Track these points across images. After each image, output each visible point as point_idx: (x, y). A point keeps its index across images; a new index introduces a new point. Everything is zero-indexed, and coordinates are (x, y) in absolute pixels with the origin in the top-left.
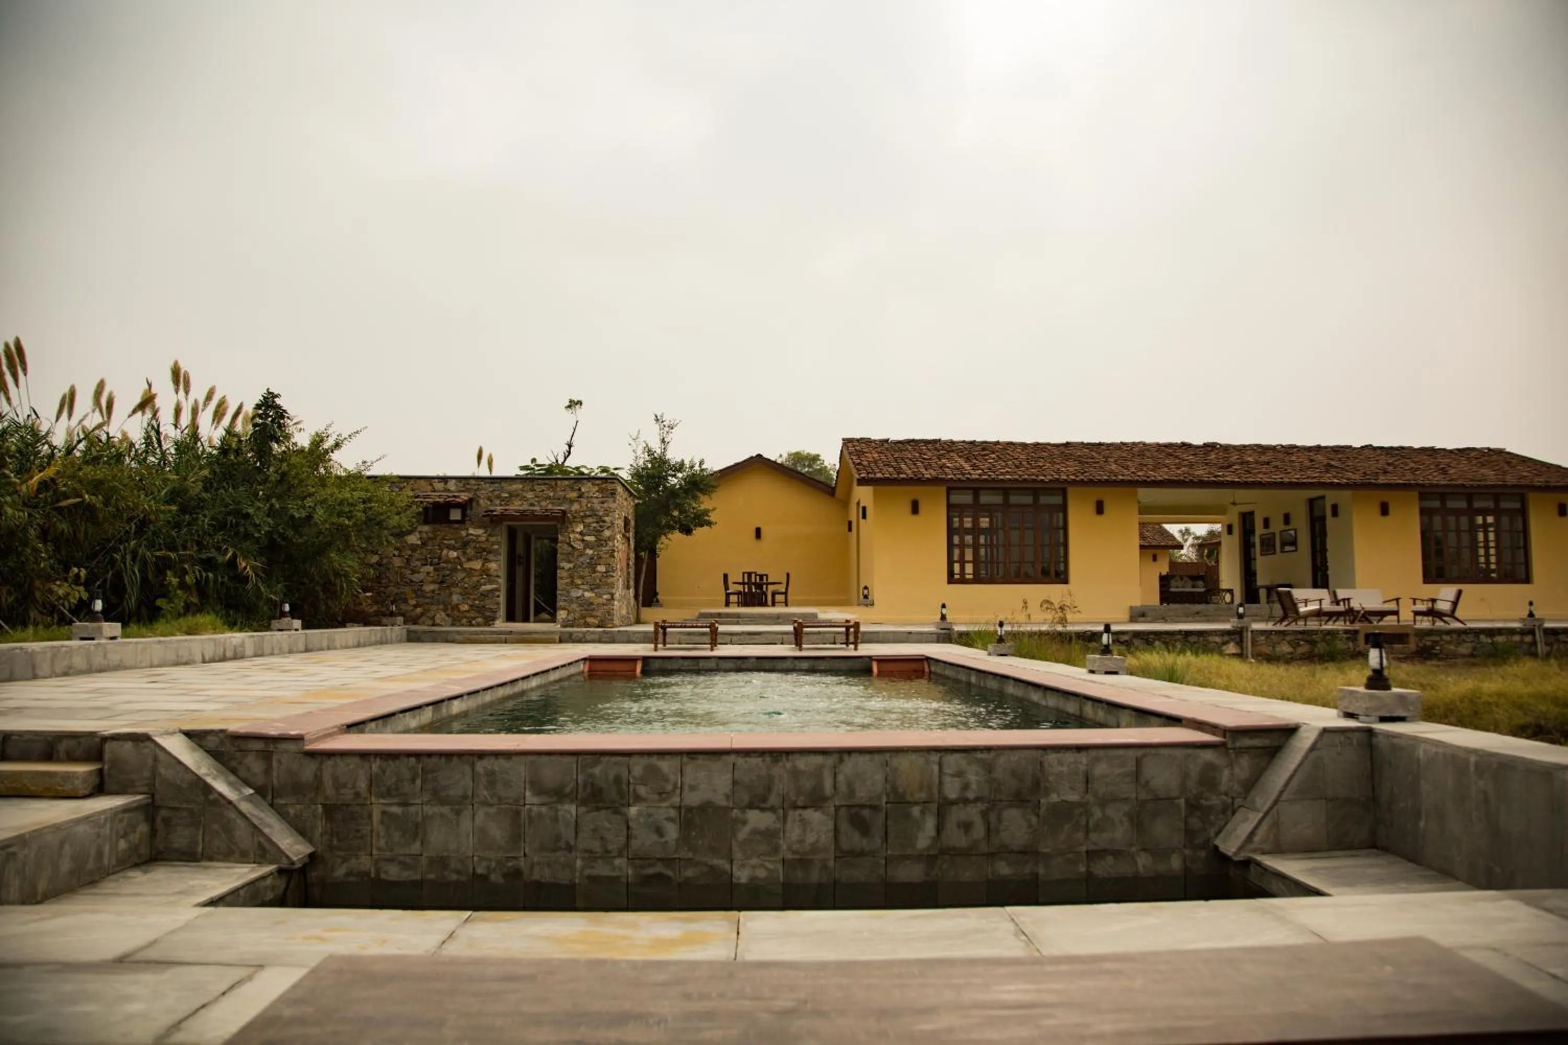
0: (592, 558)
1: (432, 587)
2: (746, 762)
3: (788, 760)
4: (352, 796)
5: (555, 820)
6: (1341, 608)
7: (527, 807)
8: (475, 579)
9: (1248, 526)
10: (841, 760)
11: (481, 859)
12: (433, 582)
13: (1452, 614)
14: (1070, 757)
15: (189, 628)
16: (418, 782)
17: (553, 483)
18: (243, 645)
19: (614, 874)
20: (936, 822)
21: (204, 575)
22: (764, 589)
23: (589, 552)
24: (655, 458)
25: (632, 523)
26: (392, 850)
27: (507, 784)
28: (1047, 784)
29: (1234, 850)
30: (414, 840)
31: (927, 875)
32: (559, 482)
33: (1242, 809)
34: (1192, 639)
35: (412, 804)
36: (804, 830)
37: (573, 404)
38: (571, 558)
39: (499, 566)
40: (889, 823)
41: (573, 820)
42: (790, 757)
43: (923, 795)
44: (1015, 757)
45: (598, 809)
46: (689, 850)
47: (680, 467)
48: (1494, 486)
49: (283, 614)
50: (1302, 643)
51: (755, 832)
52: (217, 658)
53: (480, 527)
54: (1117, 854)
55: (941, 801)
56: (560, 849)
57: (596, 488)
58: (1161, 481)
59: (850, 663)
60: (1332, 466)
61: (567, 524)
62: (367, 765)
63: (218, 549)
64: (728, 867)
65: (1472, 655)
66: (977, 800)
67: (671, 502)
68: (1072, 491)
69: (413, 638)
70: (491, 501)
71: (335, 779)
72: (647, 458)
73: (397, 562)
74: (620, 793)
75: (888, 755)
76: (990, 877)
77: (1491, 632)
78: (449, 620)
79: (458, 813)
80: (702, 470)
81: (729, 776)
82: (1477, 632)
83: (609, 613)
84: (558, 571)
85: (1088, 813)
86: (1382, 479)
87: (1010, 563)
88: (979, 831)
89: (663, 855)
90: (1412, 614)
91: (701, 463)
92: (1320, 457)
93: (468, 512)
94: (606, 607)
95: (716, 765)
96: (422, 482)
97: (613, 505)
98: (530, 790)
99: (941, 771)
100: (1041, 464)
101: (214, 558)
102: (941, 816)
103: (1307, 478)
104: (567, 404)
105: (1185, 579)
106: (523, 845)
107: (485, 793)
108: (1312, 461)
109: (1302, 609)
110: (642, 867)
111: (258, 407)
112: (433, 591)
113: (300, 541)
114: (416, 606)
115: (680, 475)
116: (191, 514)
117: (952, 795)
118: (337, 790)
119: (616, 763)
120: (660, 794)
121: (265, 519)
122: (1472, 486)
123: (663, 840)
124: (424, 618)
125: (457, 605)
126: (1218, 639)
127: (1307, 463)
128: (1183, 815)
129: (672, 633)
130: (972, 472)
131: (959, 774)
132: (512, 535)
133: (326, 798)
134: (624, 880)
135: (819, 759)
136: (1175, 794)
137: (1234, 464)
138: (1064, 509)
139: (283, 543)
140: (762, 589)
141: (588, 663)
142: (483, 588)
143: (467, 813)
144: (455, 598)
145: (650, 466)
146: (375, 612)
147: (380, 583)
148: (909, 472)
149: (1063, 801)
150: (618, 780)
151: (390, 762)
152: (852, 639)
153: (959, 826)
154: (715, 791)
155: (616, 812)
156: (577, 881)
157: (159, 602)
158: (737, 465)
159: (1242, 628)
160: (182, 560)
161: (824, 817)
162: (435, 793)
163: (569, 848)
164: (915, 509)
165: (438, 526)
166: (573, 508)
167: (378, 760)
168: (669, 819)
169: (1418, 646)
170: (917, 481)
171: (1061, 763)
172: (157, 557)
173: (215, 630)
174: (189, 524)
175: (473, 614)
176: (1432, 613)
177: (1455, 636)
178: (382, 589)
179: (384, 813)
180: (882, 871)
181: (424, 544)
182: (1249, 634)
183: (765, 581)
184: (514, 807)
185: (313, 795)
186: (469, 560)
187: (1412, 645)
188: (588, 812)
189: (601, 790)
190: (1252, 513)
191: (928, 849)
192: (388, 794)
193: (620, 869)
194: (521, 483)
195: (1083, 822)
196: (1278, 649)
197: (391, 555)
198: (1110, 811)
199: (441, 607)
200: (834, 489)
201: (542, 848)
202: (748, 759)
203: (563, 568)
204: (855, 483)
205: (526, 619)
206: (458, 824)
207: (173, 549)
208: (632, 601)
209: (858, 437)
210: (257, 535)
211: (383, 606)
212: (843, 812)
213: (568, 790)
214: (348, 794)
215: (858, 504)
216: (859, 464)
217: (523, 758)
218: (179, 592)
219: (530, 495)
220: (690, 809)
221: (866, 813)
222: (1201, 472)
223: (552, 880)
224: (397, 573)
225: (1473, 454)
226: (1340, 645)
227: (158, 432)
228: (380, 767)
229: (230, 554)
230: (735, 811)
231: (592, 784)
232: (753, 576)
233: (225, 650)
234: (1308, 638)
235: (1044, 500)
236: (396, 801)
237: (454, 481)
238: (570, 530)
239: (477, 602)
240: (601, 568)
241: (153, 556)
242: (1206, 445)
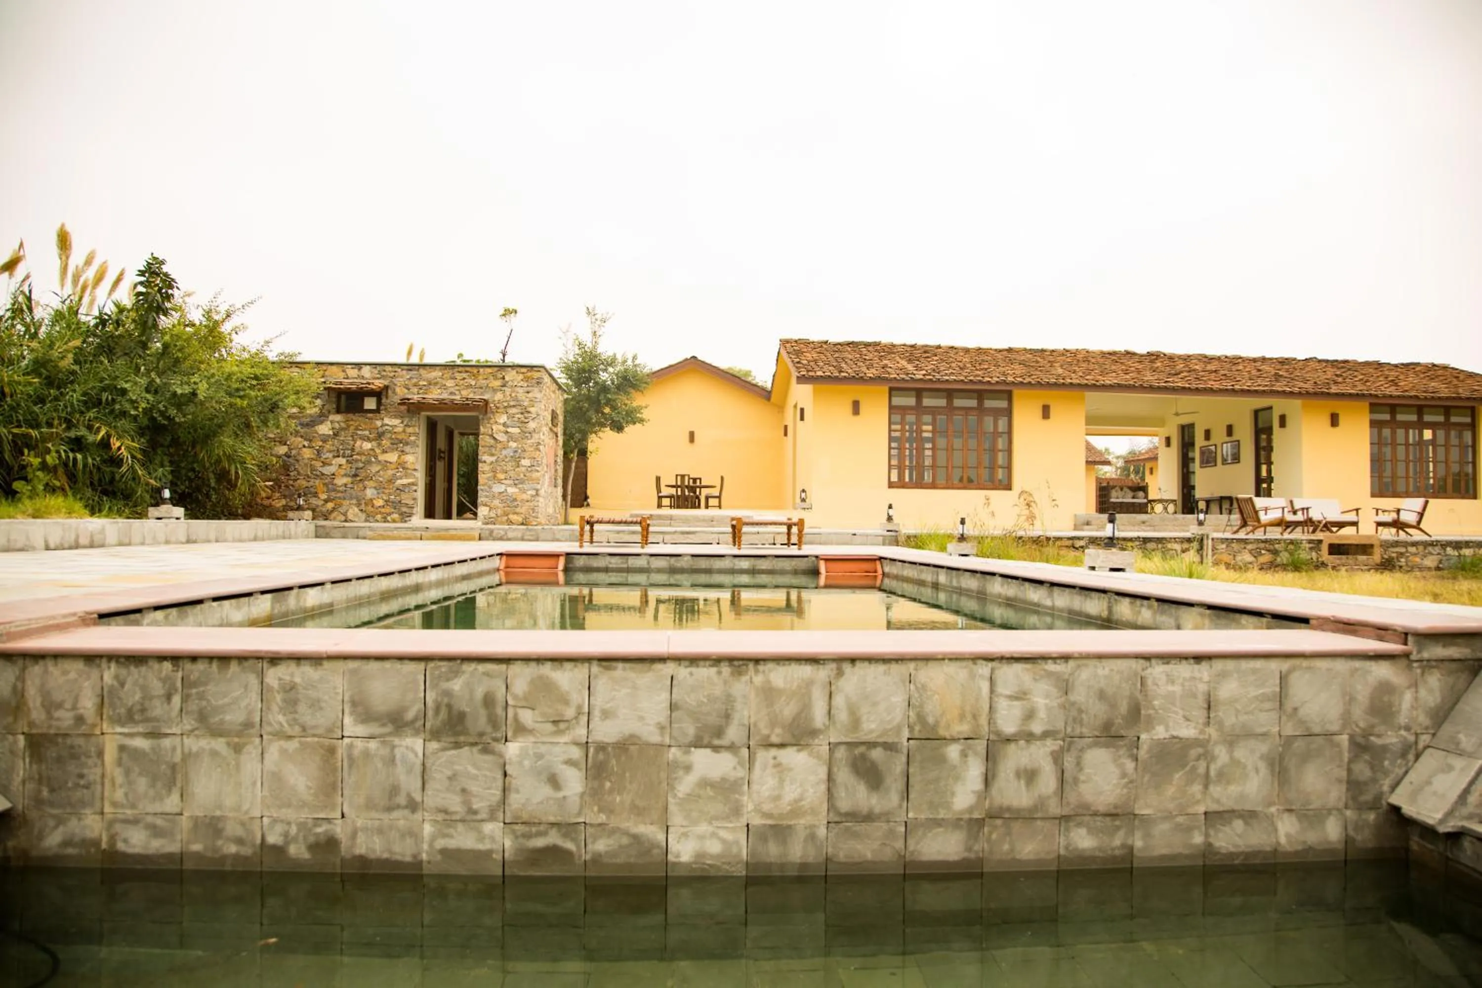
0: (516, 452)
1: (345, 480)
2: (691, 674)
3: (757, 672)
4: (71, 722)
5: (391, 761)
6: (1300, 517)
7: (346, 740)
8: (390, 472)
9: (1186, 438)
10: (840, 673)
11: (275, 821)
12: (345, 475)
13: (1417, 526)
14: (1185, 670)
15: (38, 510)
16: (177, 700)
17: (475, 371)
18: (103, 531)
19: (481, 847)
20: (983, 770)
21: (71, 455)
22: (698, 493)
23: (513, 445)
24: (586, 352)
25: (561, 418)
26: (133, 806)
27: (316, 705)
28: (1151, 712)
29: (1439, 816)
30: (170, 791)
31: (969, 849)
32: (481, 370)
33: (1429, 750)
34: (1151, 546)
35: (166, 735)
36: (781, 781)
37: (508, 313)
38: (493, 451)
39: (417, 458)
40: (911, 770)
41: (419, 762)
42: (761, 667)
43: (964, 728)
44: (1104, 669)
45: (457, 745)
46: (600, 810)
47: (612, 362)
48: (1447, 398)
49: (163, 501)
50: (1263, 552)
51: (704, 783)
52: (66, 545)
53: (396, 417)
54: (1249, 816)
55: (992, 737)
56: (398, 807)
57: (521, 377)
58: (1110, 385)
59: (794, 563)
60: (1281, 376)
61: (489, 415)
62: (95, 673)
63: (90, 428)
64: (661, 837)
65: (1438, 569)
66: (1046, 735)
67: (602, 397)
68: (1017, 393)
69: (321, 534)
70: (409, 389)
71: (45, 694)
72: (577, 351)
73: (307, 453)
74: (494, 722)
75: (912, 665)
76: (1062, 852)
77: (1458, 545)
78: (363, 516)
79: (238, 749)
80: (635, 366)
81: (665, 695)
82: (1444, 545)
83: (533, 509)
84: (480, 465)
85: (1207, 756)
86: (1334, 389)
87: (953, 467)
88: (1048, 783)
89: (559, 819)
90: (1375, 525)
91: (635, 358)
92: (1265, 367)
93: (384, 400)
94: (531, 504)
95: (644, 678)
96: (334, 368)
97: (539, 396)
98: (351, 714)
99: (992, 691)
100: (986, 367)
101: (82, 436)
102: (991, 758)
103: (1259, 385)
104: (502, 312)
105: (1125, 489)
106: (340, 799)
107: (281, 718)
108: (1259, 370)
109: (1264, 518)
110: (528, 836)
111: (142, 273)
112: (346, 485)
113: (183, 420)
114: (326, 501)
115: (611, 370)
116: (59, 388)
117: (1009, 727)
118: (49, 713)
119: (487, 674)
120: (555, 722)
121: (144, 394)
122: (1426, 398)
123: (560, 795)
124: (335, 514)
125: (371, 500)
126: (1177, 547)
127: (1254, 372)
128: (1346, 760)
129: (600, 531)
130: (915, 372)
131: (1020, 696)
132: (432, 427)
133: (31, 724)
134: (498, 857)
135: (807, 670)
136: (1335, 728)
137: (1182, 372)
138: (1008, 413)
139: (166, 422)
140: (695, 492)
141: (504, 558)
142: (399, 482)
143: (252, 750)
144: (370, 493)
145: (580, 360)
146: (283, 506)
147: (288, 475)
148: (850, 371)
149: (1174, 737)
150: (489, 701)
151: (132, 668)
152: (794, 539)
153: (1018, 774)
154: (641, 718)
155: (486, 750)
156: (424, 857)
157: (17, 485)
158: (670, 366)
159: (1203, 535)
160: (44, 440)
161: (813, 761)
162: (202, 717)
163: (413, 806)
164: (856, 408)
165: (350, 416)
166: (496, 398)
167: (113, 665)
168: (570, 762)
169: (1383, 558)
170: (858, 380)
171: (1171, 680)
172: (14, 435)
173: (70, 513)
174: (56, 399)
175: (388, 510)
176: (1398, 524)
177: (1421, 548)
178: (291, 482)
179: (122, 748)
180: (899, 844)
181: (336, 435)
182: (1210, 541)
183: (698, 484)
184: (327, 742)
185: (10, 719)
186: (384, 452)
187: (1377, 557)
188: (444, 749)
189: (462, 716)
190: (1191, 426)
191: (971, 810)
192: (129, 718)
193: (493, 839)
194: (440, 370)
195: (1201, 770)
196: (1239, 558)
197: (300, 446)
198: (1240, 753)
199: (354, 501)
200: (770, 392)
201: (370, 805)
202: (693, 670)
203: (485, 462)
204: (794, 380)
205: (449, 516)
206: (238, 767)
207: (37, 426)
208: (560, 499)
209: (797, 338)
210: (133, 412)
211: (291, 500)
212: (841, 753)
213: (410, 715)
214: (65, 718)
215: (795, 406)
216: (798, 362)
217: (340, 665)
218: (39, 473)
219: (450, 383)
220: (602, 747)
221: (877, 754)
222: (1149, 377)
223: (386, 855)
224: (306, 465)
225: (1418, 369)
226: (1304, 555)
227: (29, 299)
228: (116, 677)
229: (102, 433)
230: (673, 750)
231: (449, 706)
232: (687, 478)
233: (77, 537)
234: (1271, 547)
235: (989, 404)
236: (140, 729)
237: (368, 367)
238: (492, 421)
239: (392, 497)
240: (525, 462)
241: (9, 432)
242: (1150, 354)
